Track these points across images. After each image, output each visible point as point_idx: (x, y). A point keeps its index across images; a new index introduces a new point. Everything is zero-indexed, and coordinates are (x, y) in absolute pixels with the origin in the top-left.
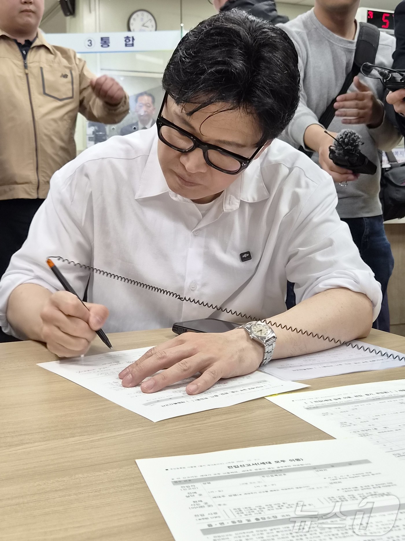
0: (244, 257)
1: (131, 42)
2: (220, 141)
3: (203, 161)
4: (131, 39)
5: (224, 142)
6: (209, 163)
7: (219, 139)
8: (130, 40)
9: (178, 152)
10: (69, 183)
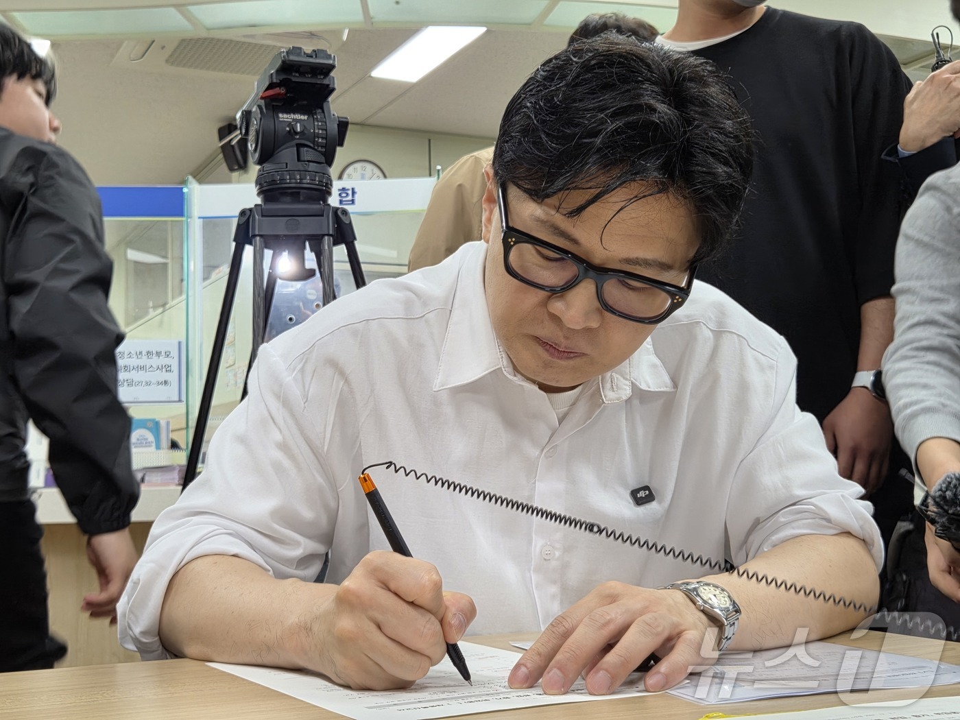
0: (642, 497)
1: (350, 198)
2: (628, 261)
3: (596, 304)
4: (350, 192)
5: (636, 262)
6: (606, 307)
7: (627, 256)
8: (347, 194)
9: (542, 294)
10: (299, 367)
